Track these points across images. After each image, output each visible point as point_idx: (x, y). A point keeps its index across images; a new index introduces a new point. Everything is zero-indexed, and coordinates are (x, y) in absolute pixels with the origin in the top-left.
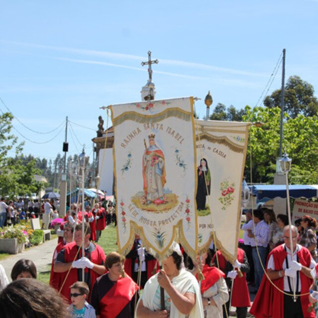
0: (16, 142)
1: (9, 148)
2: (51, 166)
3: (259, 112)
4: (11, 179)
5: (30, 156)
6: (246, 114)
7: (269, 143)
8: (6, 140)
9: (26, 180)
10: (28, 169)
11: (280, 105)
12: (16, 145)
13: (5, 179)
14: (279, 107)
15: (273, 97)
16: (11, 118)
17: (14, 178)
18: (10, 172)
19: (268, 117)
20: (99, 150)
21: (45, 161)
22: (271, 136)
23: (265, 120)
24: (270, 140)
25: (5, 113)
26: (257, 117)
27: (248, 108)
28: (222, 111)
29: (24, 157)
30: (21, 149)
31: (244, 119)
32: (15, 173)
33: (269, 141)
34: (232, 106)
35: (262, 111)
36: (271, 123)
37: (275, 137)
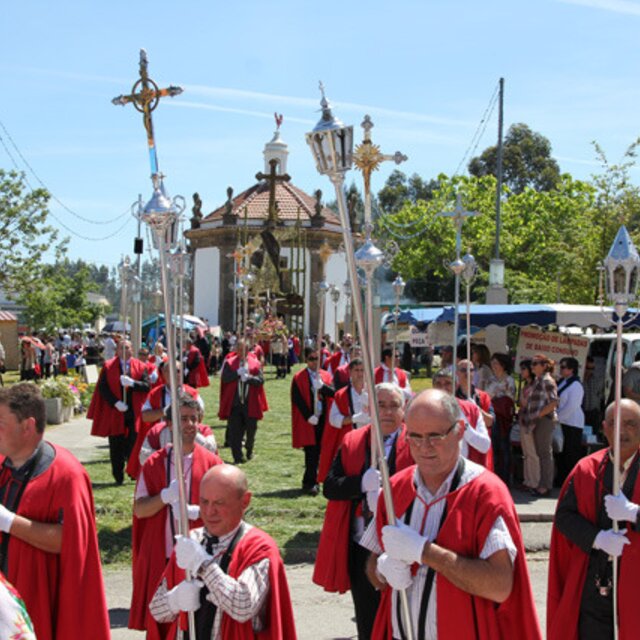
0: (55, 238)
1: (44, 248)
2: (115, 278)
3: (461, 183)
4: (48, 301)
5: (79, 262)
6: (439, 188)
7: (478, 236)
8: (39, 234)
9: (73, 302)
10: (76, 284)
11: (496, 172)
12: (57, 243)
13: (38, 301)
14: (495, 176)
15: (483, 158)
16: (47, 198)
17: (54, 299)
18: (46, 289)
19: (476, 193)
20: (195, 250)
21: (104, 270)
22: (480, 225)
23: (471, 198)
24: (480, 231)
25: (36, 188)
26: (457, 192)
27: (442, 177)
28: (399, 183)
29: (70, 263)
30: (65, 250)
31: (437, 196)
32: (56, 290)
33: (477, 232)
34: (415, 174)
35: (466, 181)
36: (481, 203)
37: (486, 225)
